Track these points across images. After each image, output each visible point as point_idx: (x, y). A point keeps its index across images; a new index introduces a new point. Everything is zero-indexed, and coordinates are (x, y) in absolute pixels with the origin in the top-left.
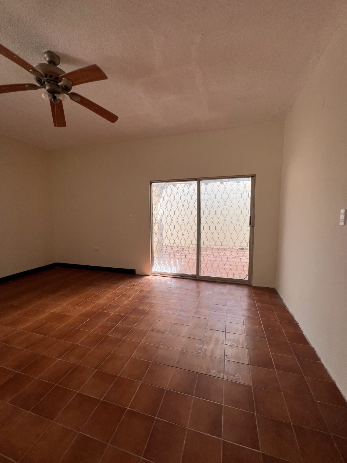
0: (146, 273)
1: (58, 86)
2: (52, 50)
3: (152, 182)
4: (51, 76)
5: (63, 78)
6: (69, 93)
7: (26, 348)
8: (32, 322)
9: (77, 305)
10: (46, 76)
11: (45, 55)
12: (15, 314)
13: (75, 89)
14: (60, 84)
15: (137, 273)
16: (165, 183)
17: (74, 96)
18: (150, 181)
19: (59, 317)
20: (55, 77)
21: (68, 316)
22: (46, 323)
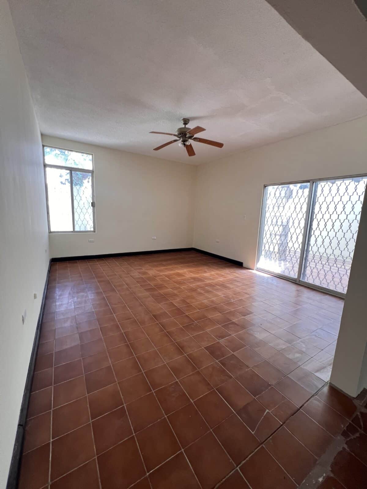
0: (251, 267)
1: (186, 137)
2: (185, 118)
3: (265, 185)
4: (183, 134)
5: (188, 134)
6: (192, 138)
7: (161, 281)
8: (167, 273)
9: (191, 272)
10: (180, 134)
11: (182, 121)
12: (162, 268)
13: (196, 136)
14: (187, 136)
15: (244, 265)
16: (278, 186)
17: (196, 139)
18: (264, 185)
19: (179, 275)
20: (184, 133)
21: (184, 276)
22: (172, 275)
